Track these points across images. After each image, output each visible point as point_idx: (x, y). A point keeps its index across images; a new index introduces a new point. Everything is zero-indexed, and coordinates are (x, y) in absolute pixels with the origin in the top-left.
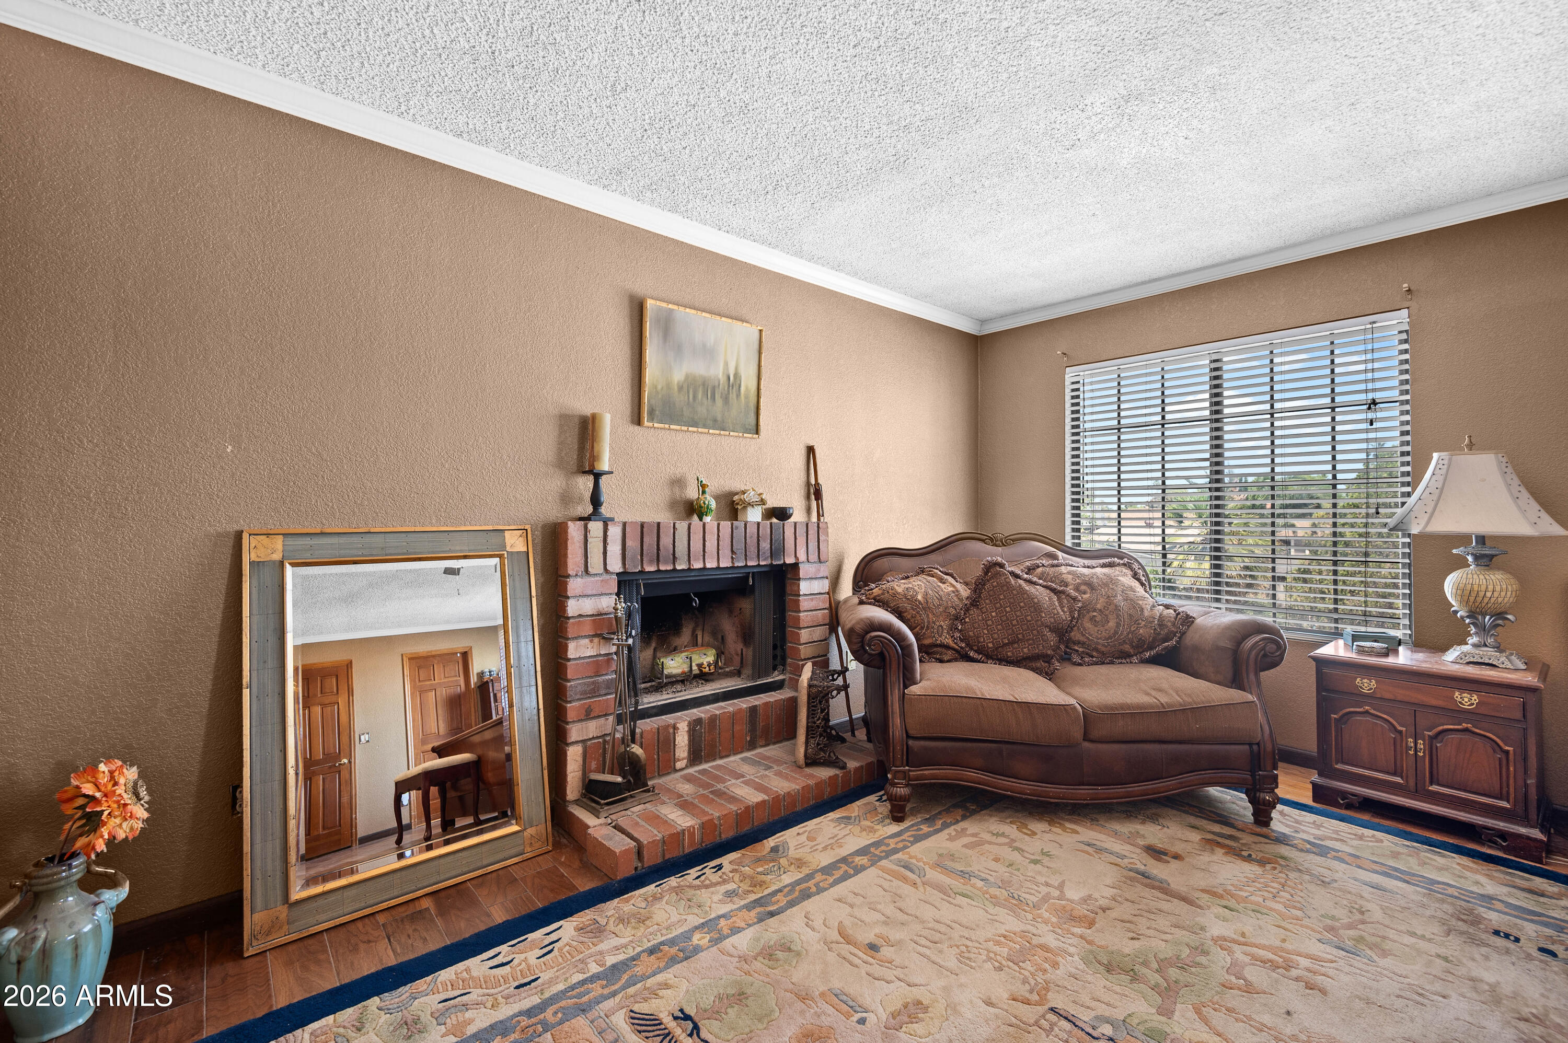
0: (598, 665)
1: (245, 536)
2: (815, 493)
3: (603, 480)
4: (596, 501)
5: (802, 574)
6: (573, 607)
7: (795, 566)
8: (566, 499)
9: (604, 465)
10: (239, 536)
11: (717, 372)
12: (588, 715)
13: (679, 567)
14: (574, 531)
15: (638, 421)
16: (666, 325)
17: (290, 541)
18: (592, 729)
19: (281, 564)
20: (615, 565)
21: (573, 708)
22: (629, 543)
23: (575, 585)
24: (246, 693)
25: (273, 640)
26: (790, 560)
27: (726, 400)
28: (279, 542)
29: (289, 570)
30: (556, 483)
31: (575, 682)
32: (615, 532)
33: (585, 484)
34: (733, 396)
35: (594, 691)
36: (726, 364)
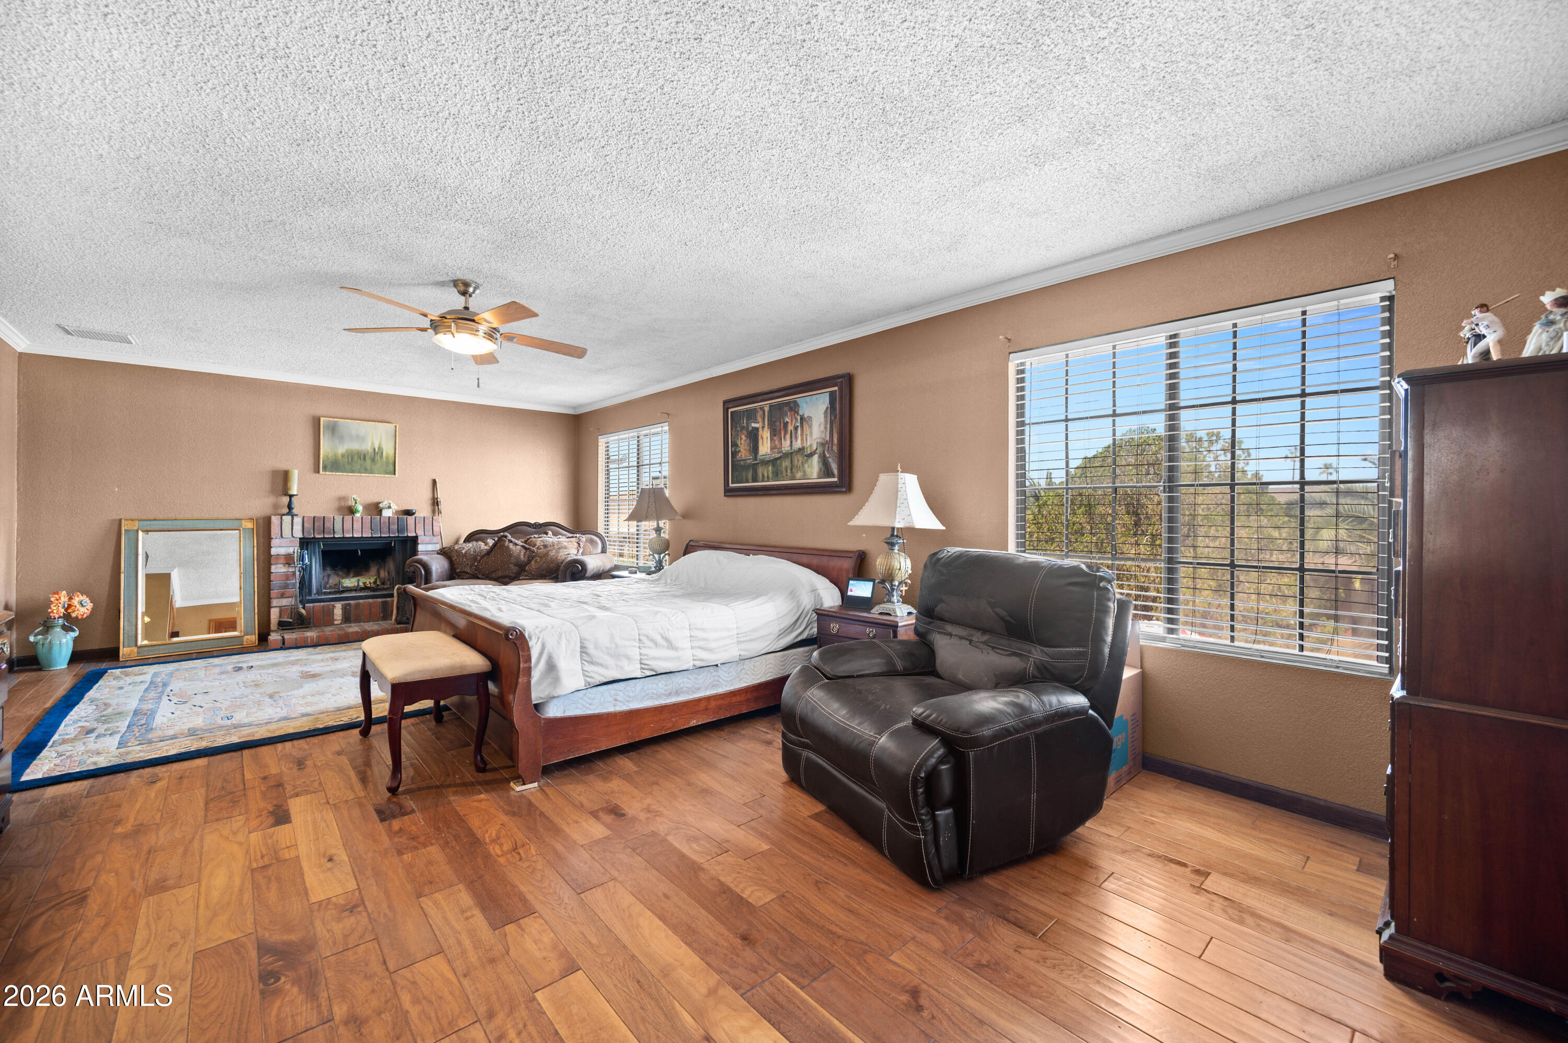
0: (287, 576)
1: (123, 521)
2: (435, 502)
3: (294, 499)
4: (290, 507)
5: (419, 541)
6: (274, 551)
7: (416, 538)
8: (276, 506)
9: (294, 491)
10: (120, 520)
11: (367, 447)
12: (282, 596)
13: (336, 536)
14: (275, 520)
15: (317, 471)
16: (333, 429)
17: (141, 523)
18: (285, 602)
19: (137, 531)
20: (298, 534)
21: (274, 593)
22: (306, 525)
23: (274, 542)
24: (122, 576)
25: (133, 558)
26: (412, 534)
27: (373, 460)
28: (137, 523)
29: (140, 533)
30: (271, 500)
31: (276, 582)
32: (298, 521)
33: (286, 500)
34: (378, 458)
35: (286, 586)
36: (373, 443)
